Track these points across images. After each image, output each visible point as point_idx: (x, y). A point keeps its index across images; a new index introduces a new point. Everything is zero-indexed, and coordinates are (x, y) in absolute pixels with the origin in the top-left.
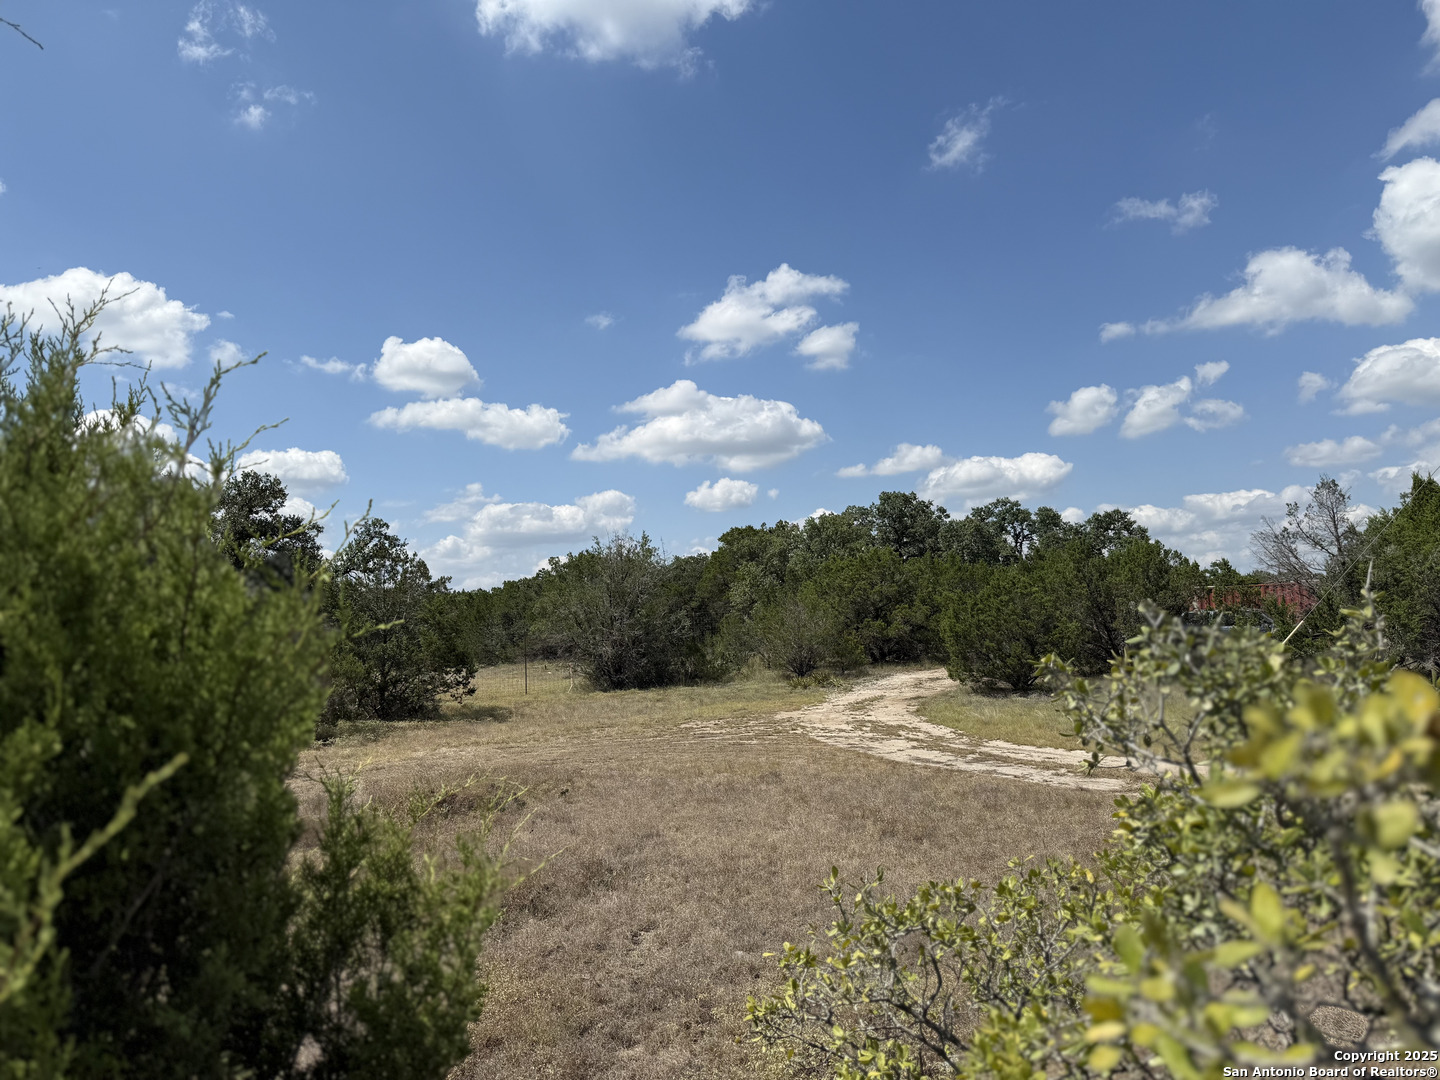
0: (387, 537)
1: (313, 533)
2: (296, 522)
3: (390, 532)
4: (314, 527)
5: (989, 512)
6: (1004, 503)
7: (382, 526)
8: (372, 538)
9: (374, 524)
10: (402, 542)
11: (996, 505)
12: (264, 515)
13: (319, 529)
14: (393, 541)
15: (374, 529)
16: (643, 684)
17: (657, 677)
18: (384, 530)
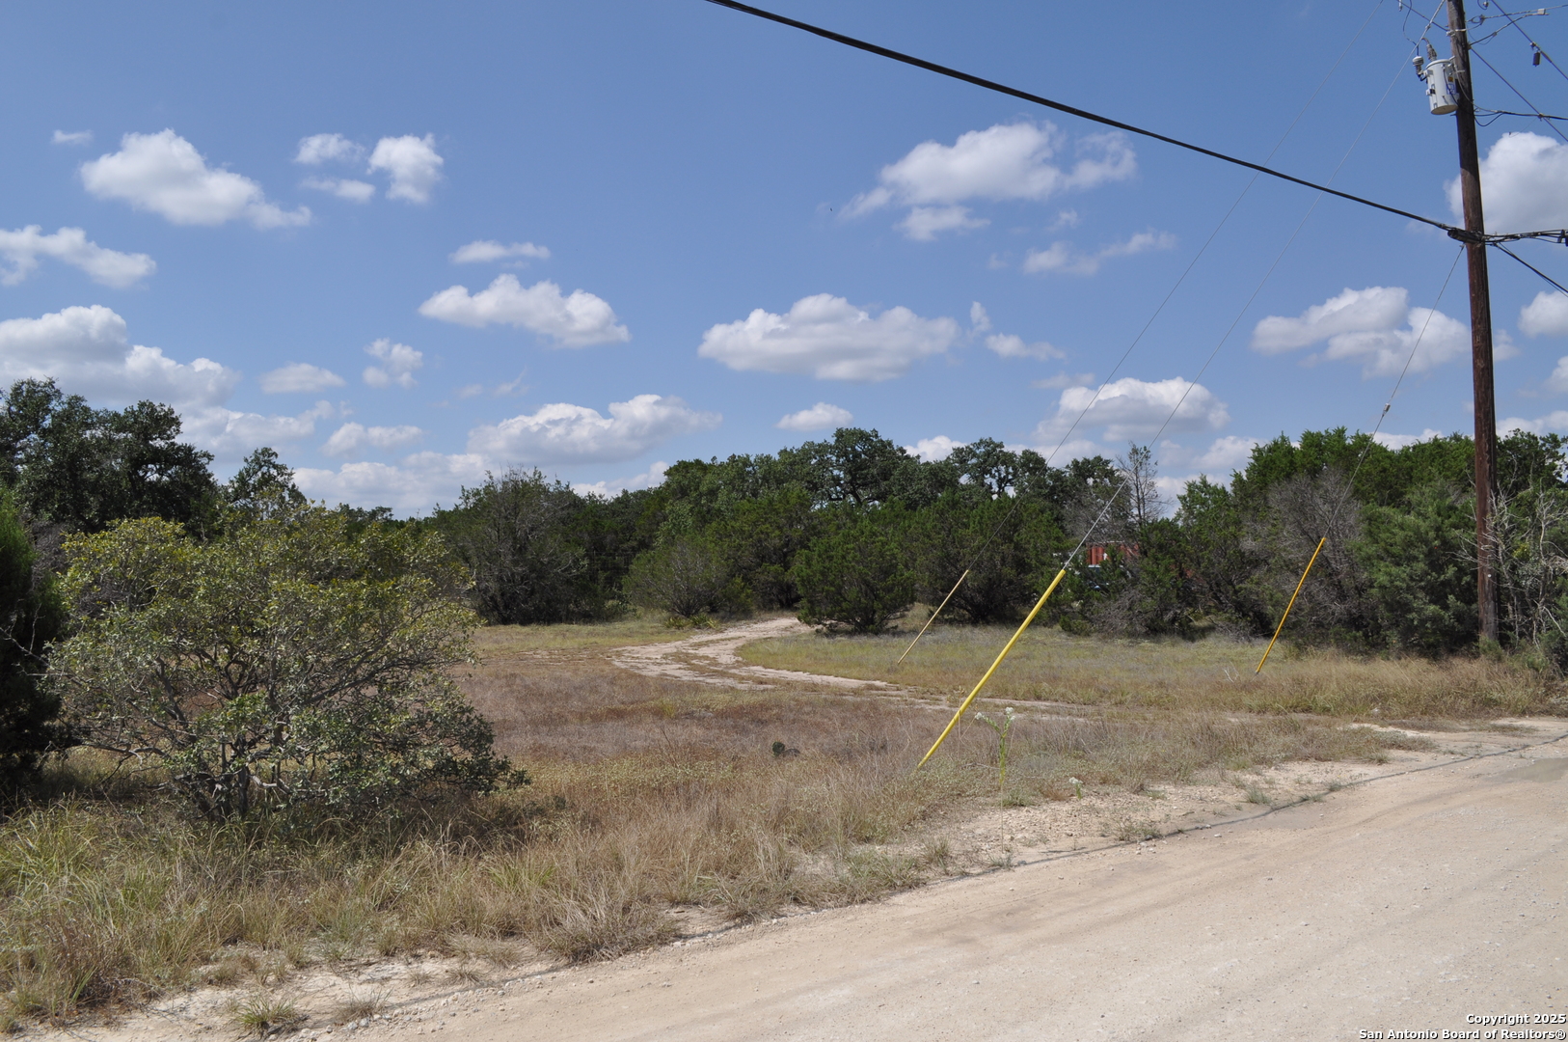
0: (275, 467)
1: (204, 460)
2: (189, 450)
3: (278, 461)
4: (204, 455)
5: (971, 452)
6: (988, 444)
7: (270, 455)
8: (261, 467)
9: (263, 453)
10: (289, 471)
11: (978, 446)
12: (159, 443)
13: (210, 457)
14: (280, 469)
15: (263, 458)
16: (526, 620)
17: (547, 614)
18: (273, 459)
